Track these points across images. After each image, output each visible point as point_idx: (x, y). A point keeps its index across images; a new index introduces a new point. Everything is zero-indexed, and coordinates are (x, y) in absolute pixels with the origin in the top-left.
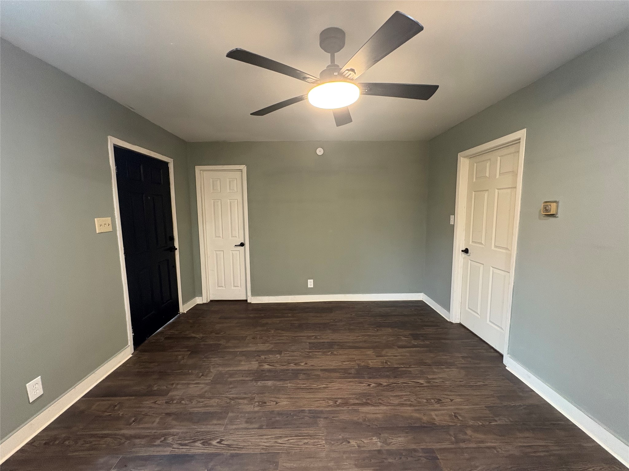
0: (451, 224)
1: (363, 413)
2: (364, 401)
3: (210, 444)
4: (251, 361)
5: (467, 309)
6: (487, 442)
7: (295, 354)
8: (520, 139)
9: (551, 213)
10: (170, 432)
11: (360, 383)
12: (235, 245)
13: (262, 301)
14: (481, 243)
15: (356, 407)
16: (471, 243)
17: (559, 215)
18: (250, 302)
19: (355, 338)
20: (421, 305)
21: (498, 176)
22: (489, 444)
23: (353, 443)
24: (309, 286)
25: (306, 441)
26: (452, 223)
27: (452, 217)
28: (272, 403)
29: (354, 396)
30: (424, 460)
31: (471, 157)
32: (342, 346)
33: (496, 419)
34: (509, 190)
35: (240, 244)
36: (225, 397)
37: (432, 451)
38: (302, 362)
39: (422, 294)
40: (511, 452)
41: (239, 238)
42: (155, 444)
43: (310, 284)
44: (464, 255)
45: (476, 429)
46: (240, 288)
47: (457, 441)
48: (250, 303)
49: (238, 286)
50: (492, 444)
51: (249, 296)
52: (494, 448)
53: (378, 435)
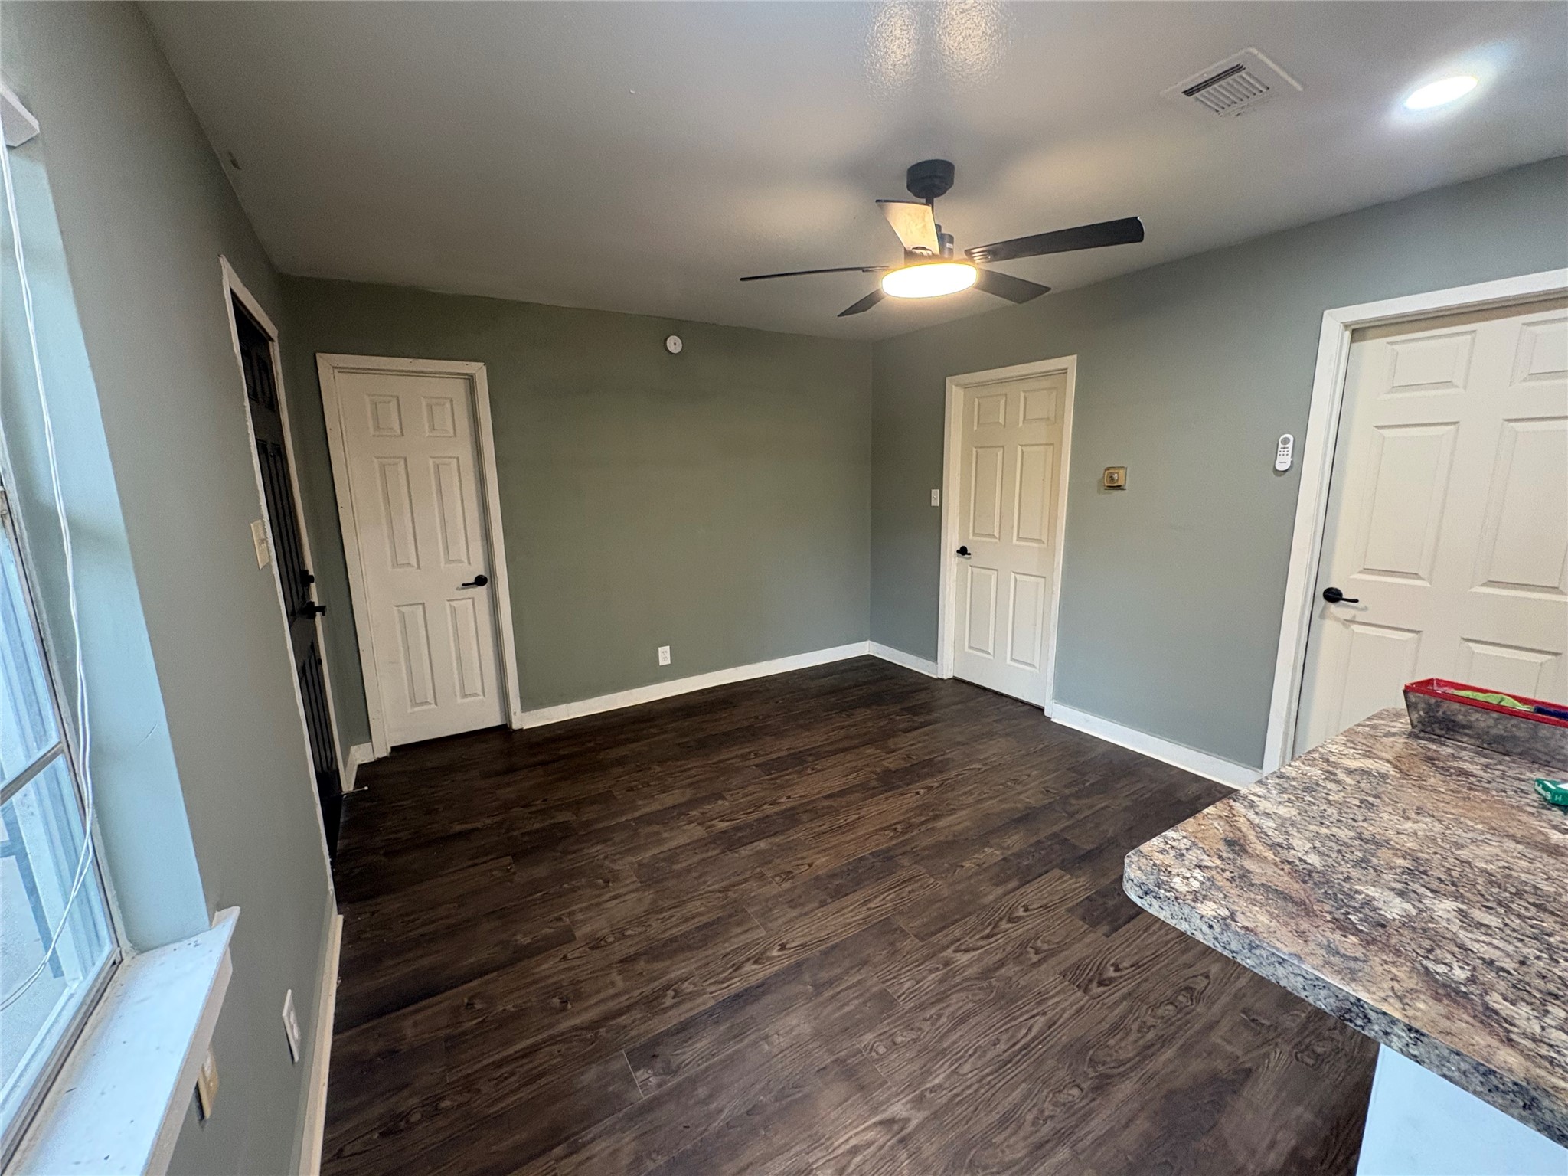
0: (933, 504)
1: (945, 828)
2: (931, 814)
3: (769, 959)
4: (681, 826)
5: (967, 649)
6: (1096, 805)
7: (751, 789)
8: (1066, 369)
9: (1119, 484)
10: (671, 980)
11: (903, 794)
12: (464, 585)
13: (552, 719)
14: (993, 536)
15: (930, 826)
16: (971, 537)
17: (1126, 487)
18: (520, 727)
19: (825, 736)
20: (868, 662)
21: (1021, 424)
22: (1100, 806)
23: (967, 864)
24: (662, 663)
25: (909, 888)
26: (935, 503)
27: (935, 493)
28: (803, 868)
29: (912, 813)
30: (1057, 847)
31: (966, 387)
32: (818, 754)
33: (1086, 778)
34: (1041, 448)
35: (473, 581)
36: (705, 893)
37: (1055, 835)
38: (780, 797)
39: (868, 643)
40: (1124, 805)
41: (469, 563)
42: (665, 1005)
43: (664, 656)
44: (963, 559)
45: (1077, 796)
46: (481, 697)
47: (1071, 815)
48: (521, 730)
49: (475, 695)
50: (1103, 805)
51: (515, 713)
52: (1107, 807)
53: (987, 844)
